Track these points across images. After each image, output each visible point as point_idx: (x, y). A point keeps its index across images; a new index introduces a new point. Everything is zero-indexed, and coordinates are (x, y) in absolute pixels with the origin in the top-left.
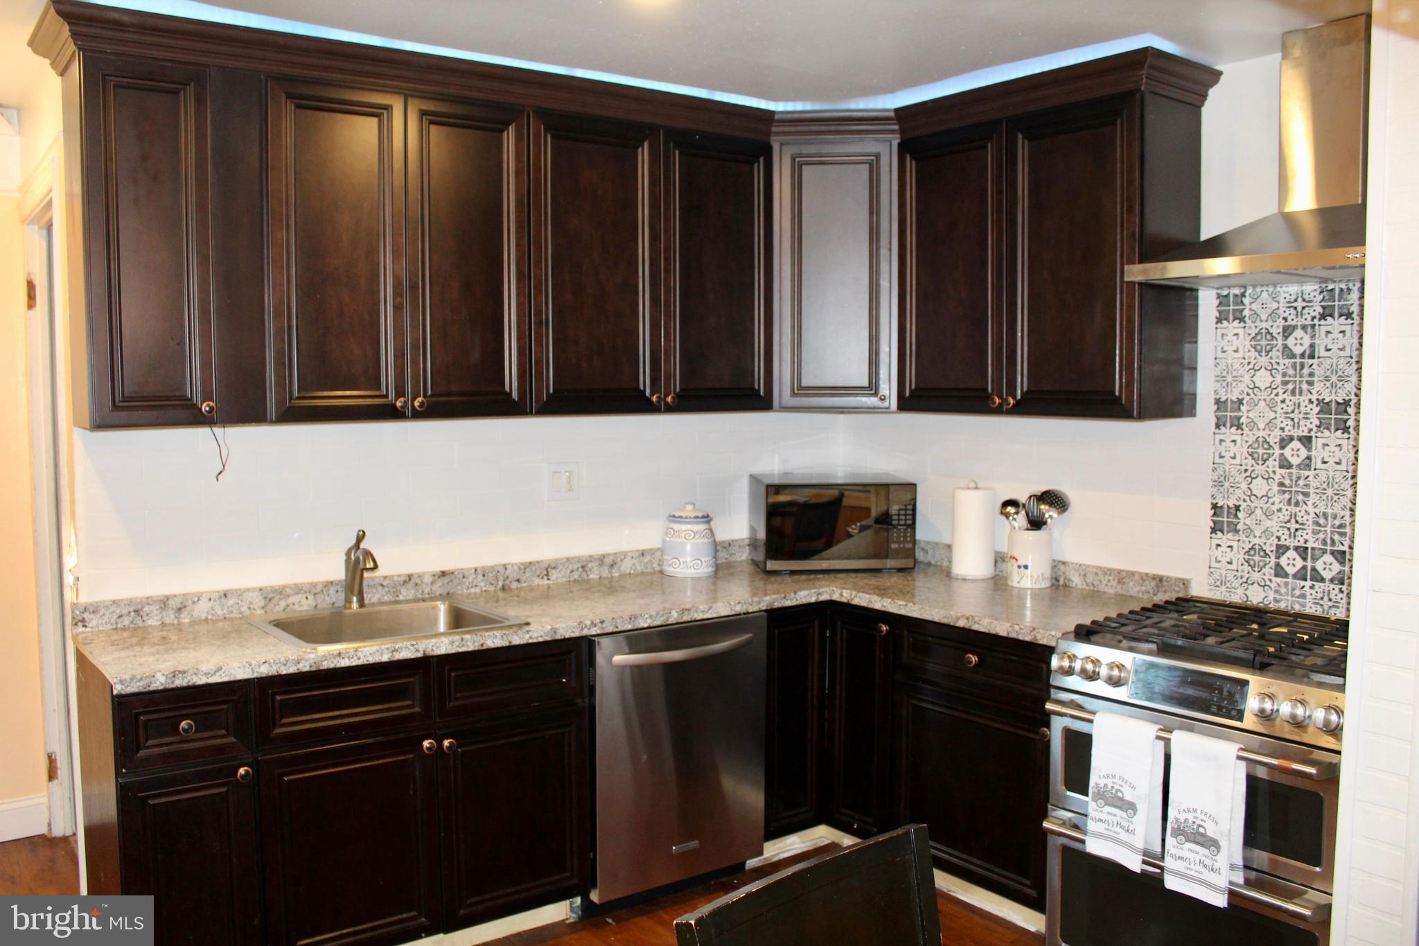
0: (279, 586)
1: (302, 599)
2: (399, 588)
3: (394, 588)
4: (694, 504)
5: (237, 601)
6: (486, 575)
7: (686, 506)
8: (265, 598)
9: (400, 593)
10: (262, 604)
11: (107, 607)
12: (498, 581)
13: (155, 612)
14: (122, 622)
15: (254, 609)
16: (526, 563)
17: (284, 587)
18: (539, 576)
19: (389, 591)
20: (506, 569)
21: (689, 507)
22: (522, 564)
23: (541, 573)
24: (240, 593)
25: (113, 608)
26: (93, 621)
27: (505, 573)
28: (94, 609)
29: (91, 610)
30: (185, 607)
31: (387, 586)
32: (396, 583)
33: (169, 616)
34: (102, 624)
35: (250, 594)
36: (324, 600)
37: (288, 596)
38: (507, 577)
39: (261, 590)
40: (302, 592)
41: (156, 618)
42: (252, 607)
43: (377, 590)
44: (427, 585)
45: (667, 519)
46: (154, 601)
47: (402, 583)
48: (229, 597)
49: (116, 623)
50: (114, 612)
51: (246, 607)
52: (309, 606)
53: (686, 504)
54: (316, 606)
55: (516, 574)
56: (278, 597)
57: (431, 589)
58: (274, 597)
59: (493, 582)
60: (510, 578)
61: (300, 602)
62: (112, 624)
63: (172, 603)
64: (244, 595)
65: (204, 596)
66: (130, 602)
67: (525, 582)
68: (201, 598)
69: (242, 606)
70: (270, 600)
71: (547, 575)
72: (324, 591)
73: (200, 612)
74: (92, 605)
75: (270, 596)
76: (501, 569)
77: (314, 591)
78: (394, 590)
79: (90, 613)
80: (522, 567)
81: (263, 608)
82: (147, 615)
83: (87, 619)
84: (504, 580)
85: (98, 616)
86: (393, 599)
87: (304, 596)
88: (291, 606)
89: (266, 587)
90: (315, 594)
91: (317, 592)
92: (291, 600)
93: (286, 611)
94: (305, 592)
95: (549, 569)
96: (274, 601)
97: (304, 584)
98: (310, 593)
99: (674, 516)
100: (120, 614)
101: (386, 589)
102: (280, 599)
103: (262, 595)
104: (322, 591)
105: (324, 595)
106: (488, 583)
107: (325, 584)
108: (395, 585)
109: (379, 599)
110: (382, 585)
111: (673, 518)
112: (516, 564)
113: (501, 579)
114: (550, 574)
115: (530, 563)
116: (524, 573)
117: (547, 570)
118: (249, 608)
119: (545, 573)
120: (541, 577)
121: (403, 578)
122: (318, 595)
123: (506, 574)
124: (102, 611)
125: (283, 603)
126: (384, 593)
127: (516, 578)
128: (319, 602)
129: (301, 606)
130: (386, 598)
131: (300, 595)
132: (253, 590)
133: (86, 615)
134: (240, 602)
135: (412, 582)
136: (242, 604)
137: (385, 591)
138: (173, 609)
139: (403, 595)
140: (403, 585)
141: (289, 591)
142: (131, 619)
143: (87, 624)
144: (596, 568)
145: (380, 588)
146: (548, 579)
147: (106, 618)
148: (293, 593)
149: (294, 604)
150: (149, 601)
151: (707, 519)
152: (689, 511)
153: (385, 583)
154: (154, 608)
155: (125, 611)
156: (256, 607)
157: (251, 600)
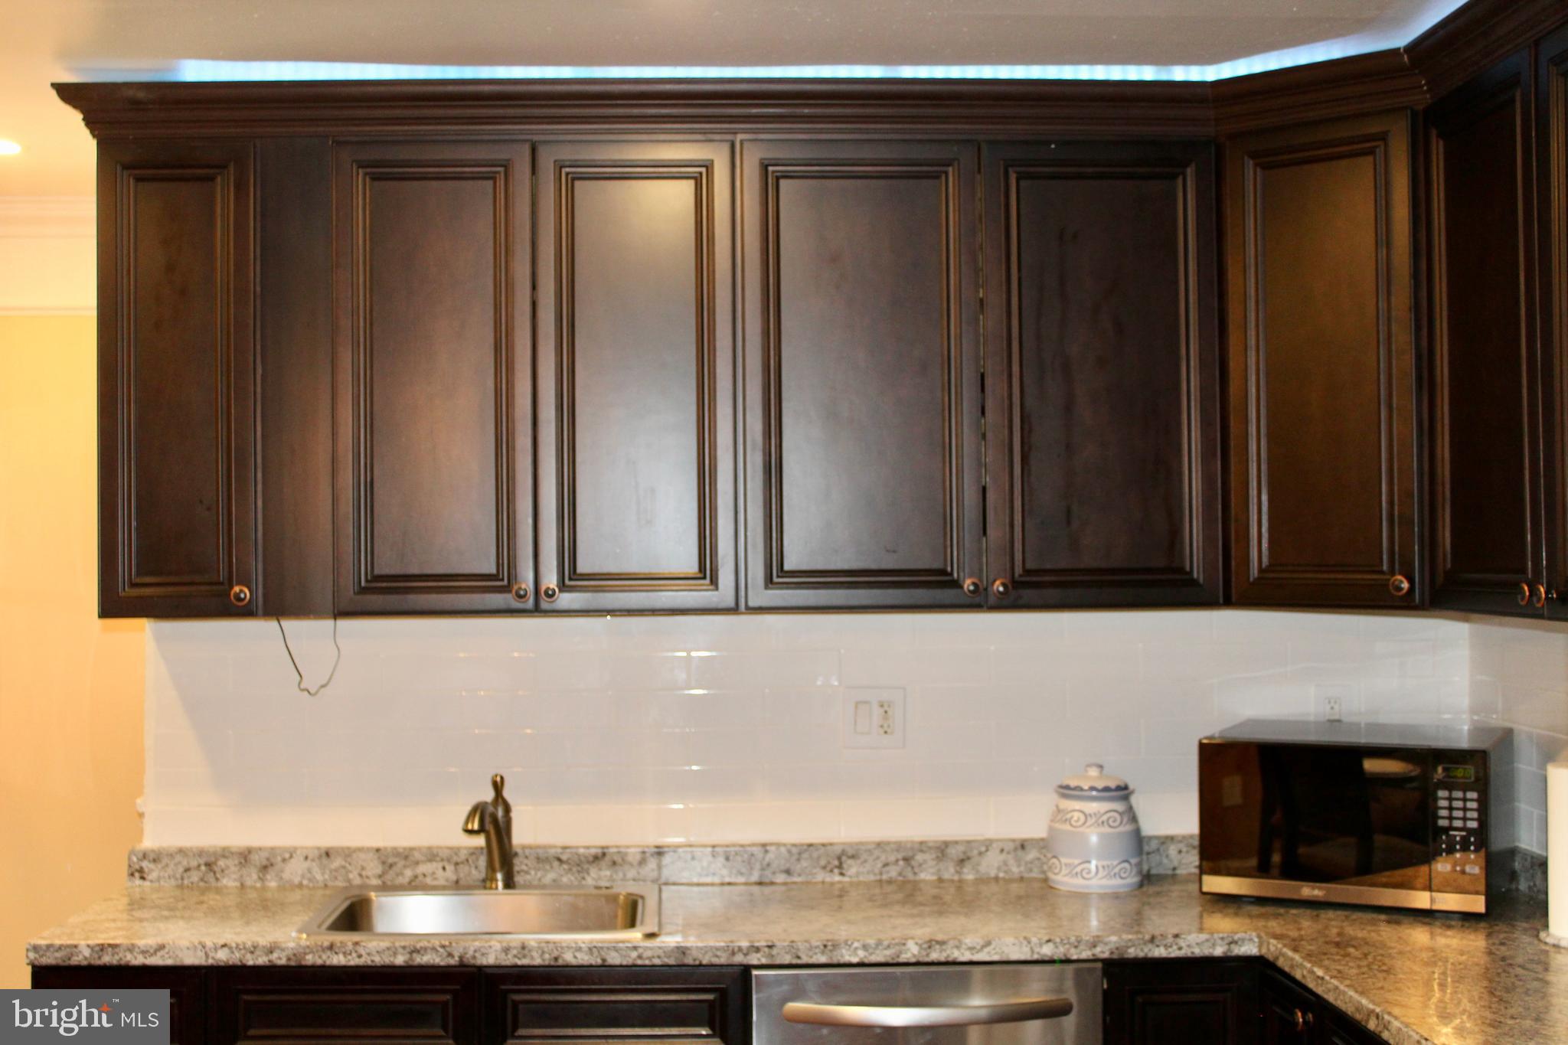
0: (405, 849)
1: (437, 869)
2: (586, 866)
3: (578, 865)
4: (1101, 767)
5: (343, 863)
6: (731, 858)
7: (1088, 769)
8: (384, 863)
9: (588, 874)
10: (379, 870)
11: (171, 856)
12: (752, 869)
13: (233, 869)
14: (189, 877)
15: (367, 877)
16: (802, 845)
17: (412, 849)
18: (824, 868)
19: (570, 870)
20: (766, 852)
21: (1093, 772)
22: (794, 845)
23: (829, 863)
24: (348, 853)
25: (178, 858)
26: (154, 872)
27: (764, 859)
28: (156, 857)
29: (151, 858)
30: (272, 865)
31: (567, 862)
32: (583, 859)
33: (250, 875)
34: (164, 877)
35: (362, 856)
36: (470, 873)
37: (417, 863)
38: (768, 865)
39: (378, 850)
40: (438, 859)
41: (234, 876)
42: (364, 873)
43: (552, 867)
44: (631, 865)
45: (1057, 792)
46: (232, 853)
47: (591, 859)
48: (332, 857)
49: (182, 879)
50: (180, 863)
51: (355, 873)
52: (447, 880)
53: (1089, 766)
54: (457, 882)
55: (783, 862)
56: (401, 863)
57: (638, 873)
58: (395, 863)
59: (744, 870)
60: (774, 866)
61: (434, 873)
62: (177, 879)
63: (255, 858)
64: (354, 856)
65: (298, 852)
66: (201, 853)
67: (799, 875)
68: (294, 855)
69: (351, 872)
70: (391, 866)
71: (840, 866)
72: (470, 861)
73: (291, 874)
74: (153, 851)
75: (391, 860)
76: (756, 850)
77: (455, 859)
78: (579, 869)
79: (149, 861)
80: (794, 850)
81: (380, 876)
82: (223, 871)
83: (146, 870)
84: (763, 869)
85: (160, 866)
86: (576, 883)
87: (440, 865)
88: (421, 878)
89: (386, 848)
90: (457, 864)
91: (459, 860)
92: (422, 869)
93: (413, 884)
94: (442, 860)
95: (844, 858)
96: (395, 869)
97: (441, 848)
98: (449, 860)
99: (1067, 787)
100: (187, 866)
101: (565, 866)
102: (405, 867)
103: (379, 858)
104: (467, 860)
105: (470, 866)
106: (734, 871)
107: (471, 851)
108: (580, 860)
109: (554, 881)
110: (559, 860)
111: (1066, 791)
112: (785, 845)
113: (758, 866)
114: (845, 866)
115: (810, 845)
116: (798, 860)
117: (839, 858)
118: (360, 875)
119: (836, 863)
120: (828, 869)
121: (593, 851)
122: (461, 866)
123: (767, 859)
124: (165, 860)
125: (408, 873)
126: (563, 872)
127: (783, 868)
128: (462, 875)
129: (435, 879)
130: (565, 880)
131: (434, 864)
132: (369, 850)
133: (145, 864)
134: (347, 865)
135: (607, 858)
136: (350, 868)
137: (564, 869)
138: (255, 866)
139: (594, 879)
140: (593, 862)
141: (417, 855)
142: (201, 874)
143: (145, 876)
144: (932, 863)
145: (556, 864)
146: (842, 874)
147: (170, 871)
148: (423, 858)
149: (424, 875)
150: (225, 853)
151: (1122, 792)
152: (1092, 778)
153: (564, 857)
154: (231, 863)
155: (194, 863)
156: (369, 873)
157: (364, 864)
